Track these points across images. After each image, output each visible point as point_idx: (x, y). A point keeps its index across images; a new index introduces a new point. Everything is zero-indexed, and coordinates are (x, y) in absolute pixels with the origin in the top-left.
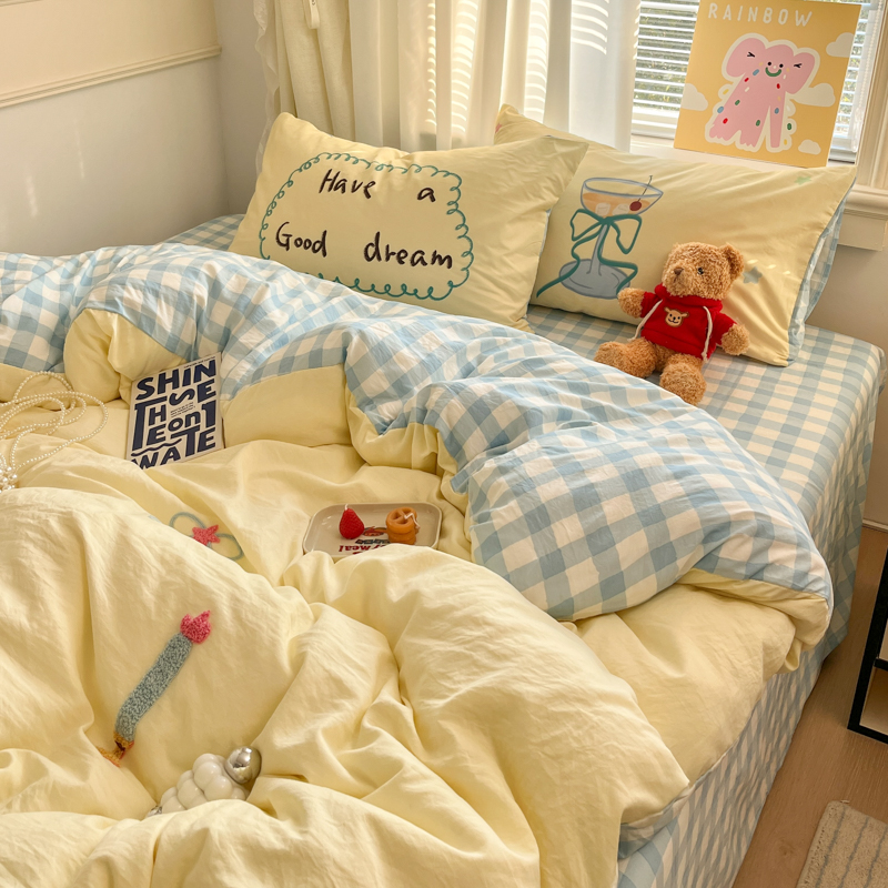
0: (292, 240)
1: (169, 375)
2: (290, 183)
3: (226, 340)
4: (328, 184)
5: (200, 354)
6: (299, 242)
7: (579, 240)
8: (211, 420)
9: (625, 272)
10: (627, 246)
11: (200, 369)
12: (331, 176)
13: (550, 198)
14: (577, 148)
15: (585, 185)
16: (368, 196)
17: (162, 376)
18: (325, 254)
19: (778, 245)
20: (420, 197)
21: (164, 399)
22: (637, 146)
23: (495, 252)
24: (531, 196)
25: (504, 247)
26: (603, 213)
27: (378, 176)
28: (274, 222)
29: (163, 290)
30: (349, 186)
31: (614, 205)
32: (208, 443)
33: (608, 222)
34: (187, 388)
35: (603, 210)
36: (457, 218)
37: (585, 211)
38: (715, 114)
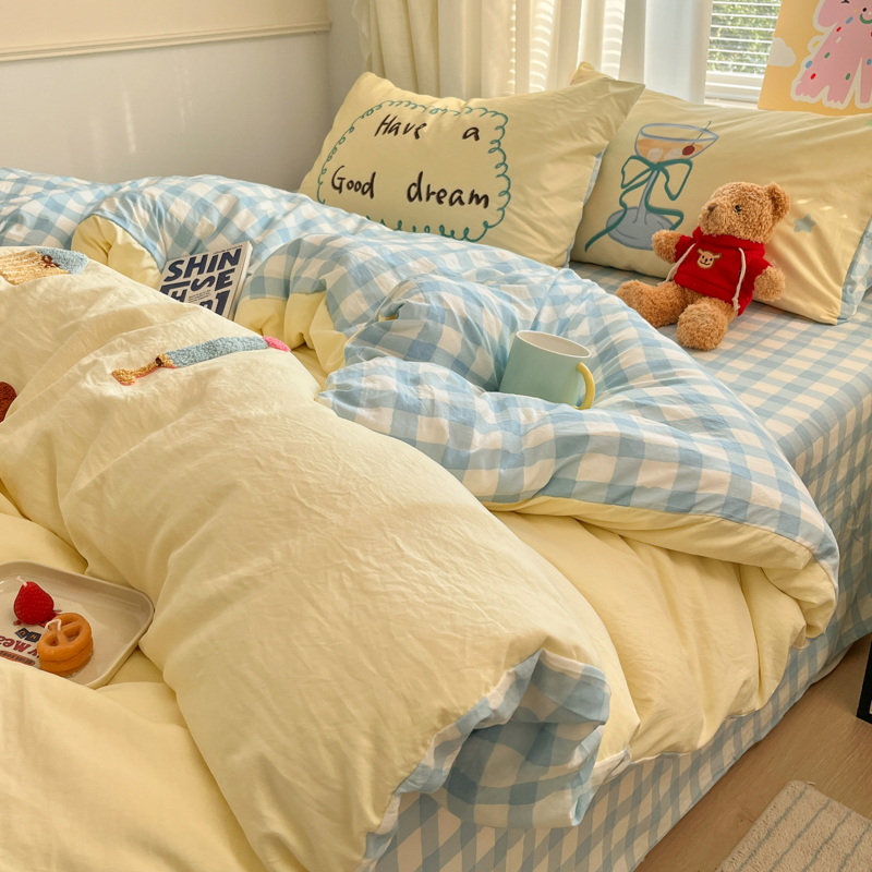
2: (352, 129)
4: (384, 127)
7: (628, 188)
10: (674, 193)
12: (389, 121)
13: (598, 140)
14: (631, 89)
15: (641, 132)
16: (417, 137)
20: (465, 137)
23: (531, 191)
24: (577, 137)
25: (543, 188)
26: (654, 159)
30: (401, 129)
31: (667, 149)
33: (659, 167)
35: (655, 155)
36: (498, 157)
37: (638, 158)
38: (803, 69)
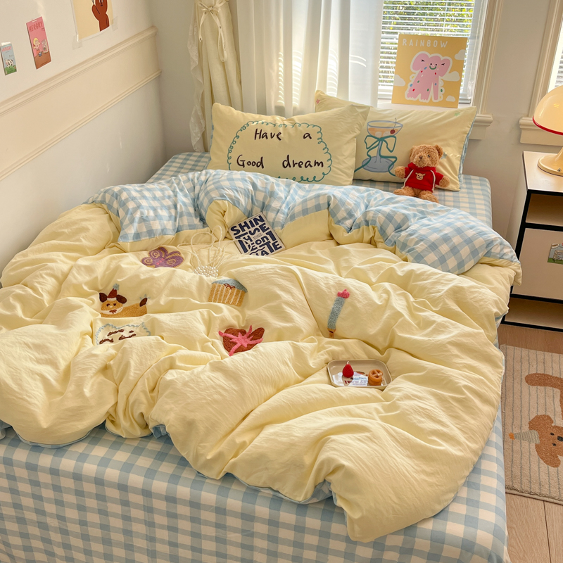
0: (245, 163)
1: (243, 224)
2: (238, 137)
3: (264, 207)
4: (258, 136)
5: (253, 214)
6: (249, 163)
7: (370, 149)
8: (274, 238)
9: (392, 161)
10: (391, 149)
11: (255, 220)
12: (258, 132)
13: (358, 132)
14: (365, 109)
15: (368, 125)
16: (280, 139)
17: (240, 225)
18: (263, 167)
19: (451, 142)
20: (304, 138)
21: (247, 233)
22: (381, 105)
23: (341, 158)
25: (344, 155)
26: (379, 136)
27: (281, 130)
28: (234, 155)
29: (238, 189)
30: (269, 136)
31: (383, 132)
32: (278, 247)
33: (382, 139)
34: (254, 228)
35: (379, 135)
36: (322, 145)
37: (371, 136)
38: (409, 87)
